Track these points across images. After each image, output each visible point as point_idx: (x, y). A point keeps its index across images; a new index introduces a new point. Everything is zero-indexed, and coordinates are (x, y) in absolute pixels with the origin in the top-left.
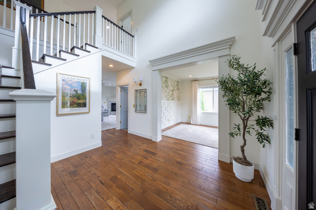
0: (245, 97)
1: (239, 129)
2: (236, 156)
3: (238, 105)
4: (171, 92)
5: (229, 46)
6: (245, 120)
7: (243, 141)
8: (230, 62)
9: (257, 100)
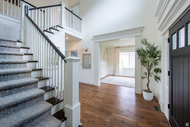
0: (149, 59)
1: (146, 74)
2: (144, 89)
3: (146, 62)
4: (103, 55)
5: (141, 31)
6: (149, 70)
7: (148, 81)
8: (142, 41)
9: (154, 60)
